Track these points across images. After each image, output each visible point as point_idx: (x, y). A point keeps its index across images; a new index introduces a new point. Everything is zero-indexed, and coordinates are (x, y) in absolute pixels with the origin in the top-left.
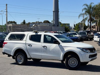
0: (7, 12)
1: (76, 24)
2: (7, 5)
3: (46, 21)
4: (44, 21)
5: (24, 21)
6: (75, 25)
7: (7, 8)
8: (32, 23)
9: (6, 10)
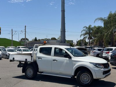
1: (79, 41)
2: (25, 26)
3: (53, 38)
4: (52, 38)
6: (77, 42)
8: (42, 39)
9: (25, 31)
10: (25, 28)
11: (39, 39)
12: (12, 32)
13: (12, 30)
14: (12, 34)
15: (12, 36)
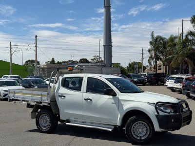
0: (36, 46)
2: (36, 37)
5: (53, 59)
7: (36, 42)
9: (35, 45)
10: (36, 40)
11: (58, 62)
12: (11, 48)
13: (11, 44)
14: (11, 51)
15: (11, 55)
